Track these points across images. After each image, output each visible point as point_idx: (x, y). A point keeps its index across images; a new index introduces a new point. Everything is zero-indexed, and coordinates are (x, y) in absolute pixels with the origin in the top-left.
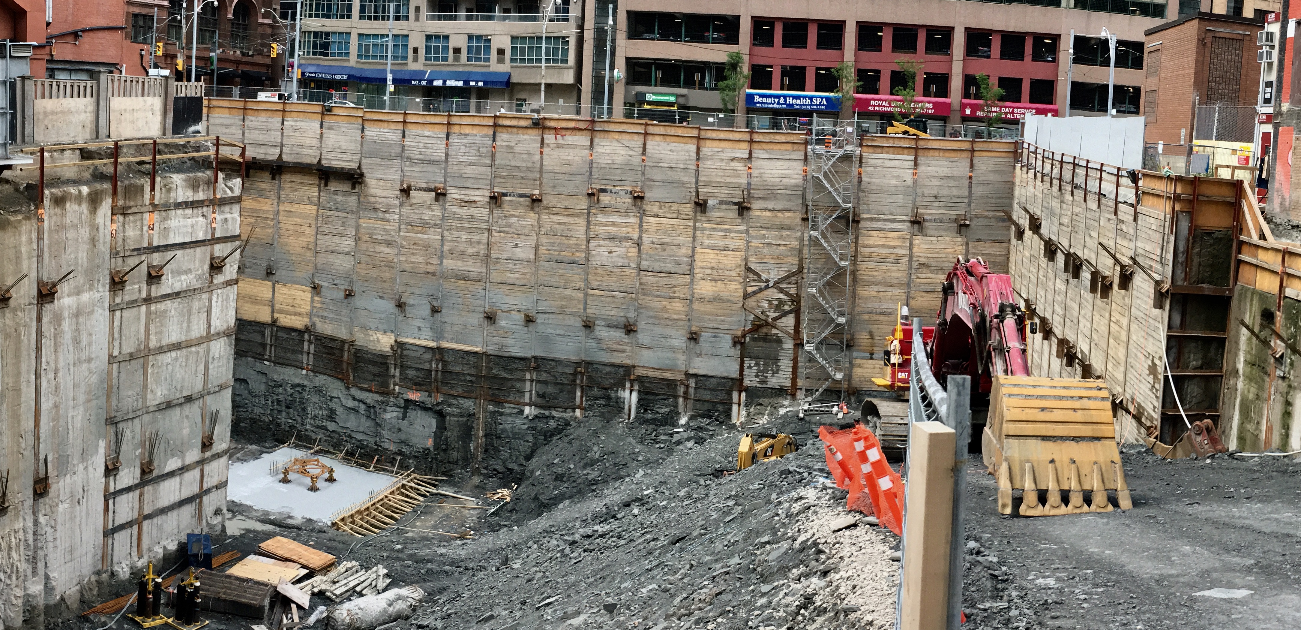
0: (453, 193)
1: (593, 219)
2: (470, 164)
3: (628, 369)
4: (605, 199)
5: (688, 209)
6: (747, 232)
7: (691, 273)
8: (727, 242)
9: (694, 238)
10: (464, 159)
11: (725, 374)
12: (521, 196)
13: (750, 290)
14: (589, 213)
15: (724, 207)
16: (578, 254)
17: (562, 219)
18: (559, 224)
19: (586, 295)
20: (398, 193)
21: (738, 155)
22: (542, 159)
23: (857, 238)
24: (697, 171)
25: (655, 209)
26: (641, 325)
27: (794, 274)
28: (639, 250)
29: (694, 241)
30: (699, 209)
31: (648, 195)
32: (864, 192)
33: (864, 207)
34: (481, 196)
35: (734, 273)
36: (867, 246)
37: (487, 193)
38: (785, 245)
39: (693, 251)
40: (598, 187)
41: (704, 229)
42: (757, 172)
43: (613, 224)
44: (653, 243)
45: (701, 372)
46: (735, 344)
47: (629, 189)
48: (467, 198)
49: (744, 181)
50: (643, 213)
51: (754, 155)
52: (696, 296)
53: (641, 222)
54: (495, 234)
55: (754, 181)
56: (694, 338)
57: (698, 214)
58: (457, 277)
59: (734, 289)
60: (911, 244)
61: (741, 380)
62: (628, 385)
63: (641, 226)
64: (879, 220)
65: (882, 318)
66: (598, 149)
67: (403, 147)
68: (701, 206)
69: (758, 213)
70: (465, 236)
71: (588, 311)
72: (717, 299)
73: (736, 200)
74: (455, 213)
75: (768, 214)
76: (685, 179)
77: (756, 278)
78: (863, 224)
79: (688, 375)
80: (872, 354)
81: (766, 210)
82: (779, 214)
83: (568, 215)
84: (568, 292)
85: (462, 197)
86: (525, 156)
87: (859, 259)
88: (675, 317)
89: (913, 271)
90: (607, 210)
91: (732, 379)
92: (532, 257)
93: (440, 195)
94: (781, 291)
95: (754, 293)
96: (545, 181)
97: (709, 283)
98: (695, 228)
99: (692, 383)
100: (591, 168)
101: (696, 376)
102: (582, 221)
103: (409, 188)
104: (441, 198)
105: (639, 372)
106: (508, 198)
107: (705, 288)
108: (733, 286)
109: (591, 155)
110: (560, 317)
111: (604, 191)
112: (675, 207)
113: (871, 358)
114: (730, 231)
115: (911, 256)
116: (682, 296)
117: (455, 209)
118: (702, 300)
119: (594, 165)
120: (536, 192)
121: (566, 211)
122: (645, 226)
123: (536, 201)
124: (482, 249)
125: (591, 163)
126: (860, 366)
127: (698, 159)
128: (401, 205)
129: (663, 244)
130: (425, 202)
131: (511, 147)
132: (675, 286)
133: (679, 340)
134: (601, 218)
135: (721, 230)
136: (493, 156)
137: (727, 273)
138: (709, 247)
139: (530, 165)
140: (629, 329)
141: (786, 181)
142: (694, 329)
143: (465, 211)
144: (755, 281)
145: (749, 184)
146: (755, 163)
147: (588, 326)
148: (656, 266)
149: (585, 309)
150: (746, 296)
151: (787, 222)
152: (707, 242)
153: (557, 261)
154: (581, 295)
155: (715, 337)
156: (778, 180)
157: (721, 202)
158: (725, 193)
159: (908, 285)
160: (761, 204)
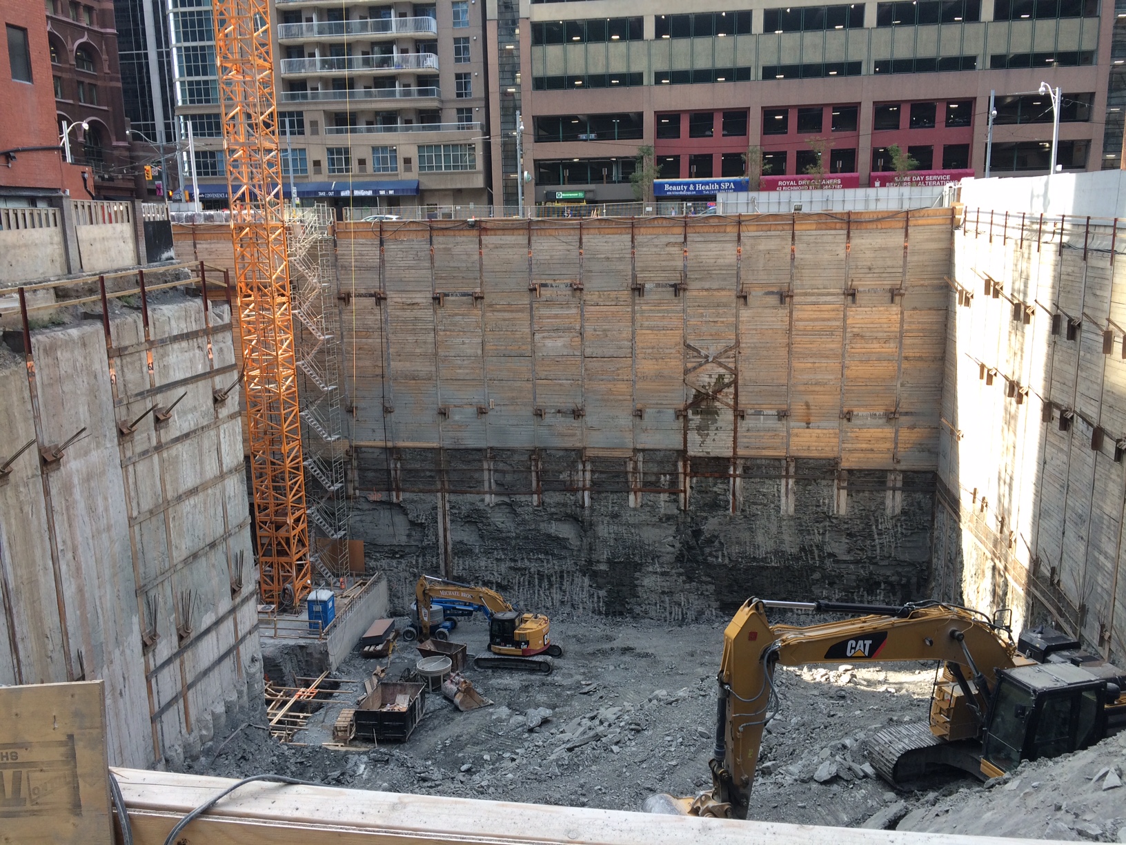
0: (394, 298)
1: (536, 313)
2: (410, 268)
3: (580, 452)
4: (546, 293)
5: (625, 295)
6: (684, 311)
7: (633, 355)
8: (665, 323)
9: (633, 321)
10: (402, 263)
11: (671, 447)
12: (464, 295)
13: (690, 365)
14: (531, 308)
15: (660, 289)
16: (524, 347)
17: (507, 315)
18: (505, 320)
19: (534, 385)
20: (337, 301)
21: (672, 240)
22: (481, 258)
23: (791, 313)
24: (633, 258)
25: (595, 298)
26: (588, 410)
27: (731, 348)
28: (582, 339)
29: (633, 324)
30: (637, 293)
31: (587, 286)
32: (797, 268)
33: (797, 283)
34: (423, 298)
35: (673, 351)
36: (801, 320)
37: (430, 295)
38: (723, 322)
39: (633, 333)
40: (539, 282)
41: (643, 312)
42: (692, 254)
43: (556, 316)
44: (595, 330)
45: (647, 446)
46: (677, 417)
47: (569, 282)
48: (409, 301)
49: (679, 264)
50: (582, 305)
51: (688, 239)
52: (639, 375)
53: (582, 311)
54: (442, 333)
55: (689, 263)
56: (639, 414)
57: (637, 298)
58: (406, 377)
59: (674, 365)
60: (845, 315)
61: (685, 451)
62: (580, 467)
63: (582, 316)
64: (813, 294)
65: (817, 388)
66: (534, 246)
67: (336, 256)
68: (638, 290)
69: (695, 293)
70: (411, 338)
71: (538, 400)
72: (659, 376)
73: (673, 283)
74: (398, 317)
75: (705, 293)
76: (621, 267)
77: (695, 354)
78: (796, 299)
79: (636, 450)
80: (808, 423)
81: (703, 289)
82: (715, 293)
83: (512, 311)
84: (518, 384)
85: (404, 300)
86: (464, 257)
87: (794, 333)
88: (620, 398)
89: (847, 342)
90: (549, 303)
91: (678, 451)
92: (480, 352)
93: (380, 299)
94: (720, 365)
95: (695, 368)
96: (484, 280)
97: (650, 362)
98: (634, 312)
99: (640, 457)
100: (530, 265)
101: (643, 450)
102: (526, 315)
103: (349, 295)
104: (382, 302)
105: (589, 453)
106: (450, 298)
107: (647, 367)
108: (673, 363)
109: (530, 253)
110: (511, 408)
111: (544, 285)
112: (613, 295)
113: (808, 428)
114: (668, 311)
115: (844, 328)
116: (625, 378)
117: (399, 313)
118: (644, 378)
119: (534, 262)
120: (478, 290)
121: (509, 308)
122: (587, 315)
123: (479, 298)
124: (430, 350)
125: (530, 260)
126: (797, 435)
127: (633, 247)
128: (340, 313)
129: (604, 330)
130: (365, 308)
131: (449, 249)
132: (618, 369)
133: (625, 420)
134: (544, 312)
135: (659, 311)
136: (432, 259)
137: (668, 351)
138: (649, 328)
139: (469, 265)
140: (577, 414)
141: (721, 261)
142: (639, 406)
143: (408, 314)
144: (694, 357)
145: (685, 266)
146: (689, 247)
147: (539, 414)
148: (599, 352)
149: (535, 399)
150: (686, 372)
151: (724, 300)
152: (646, 324)
153: (504, 356)
154: (529, 385)
155: (659, 412)
156: (713, 261)
157: (658, 285)
158: (661, 277)
159: (843, 355)
160: (698, 285)
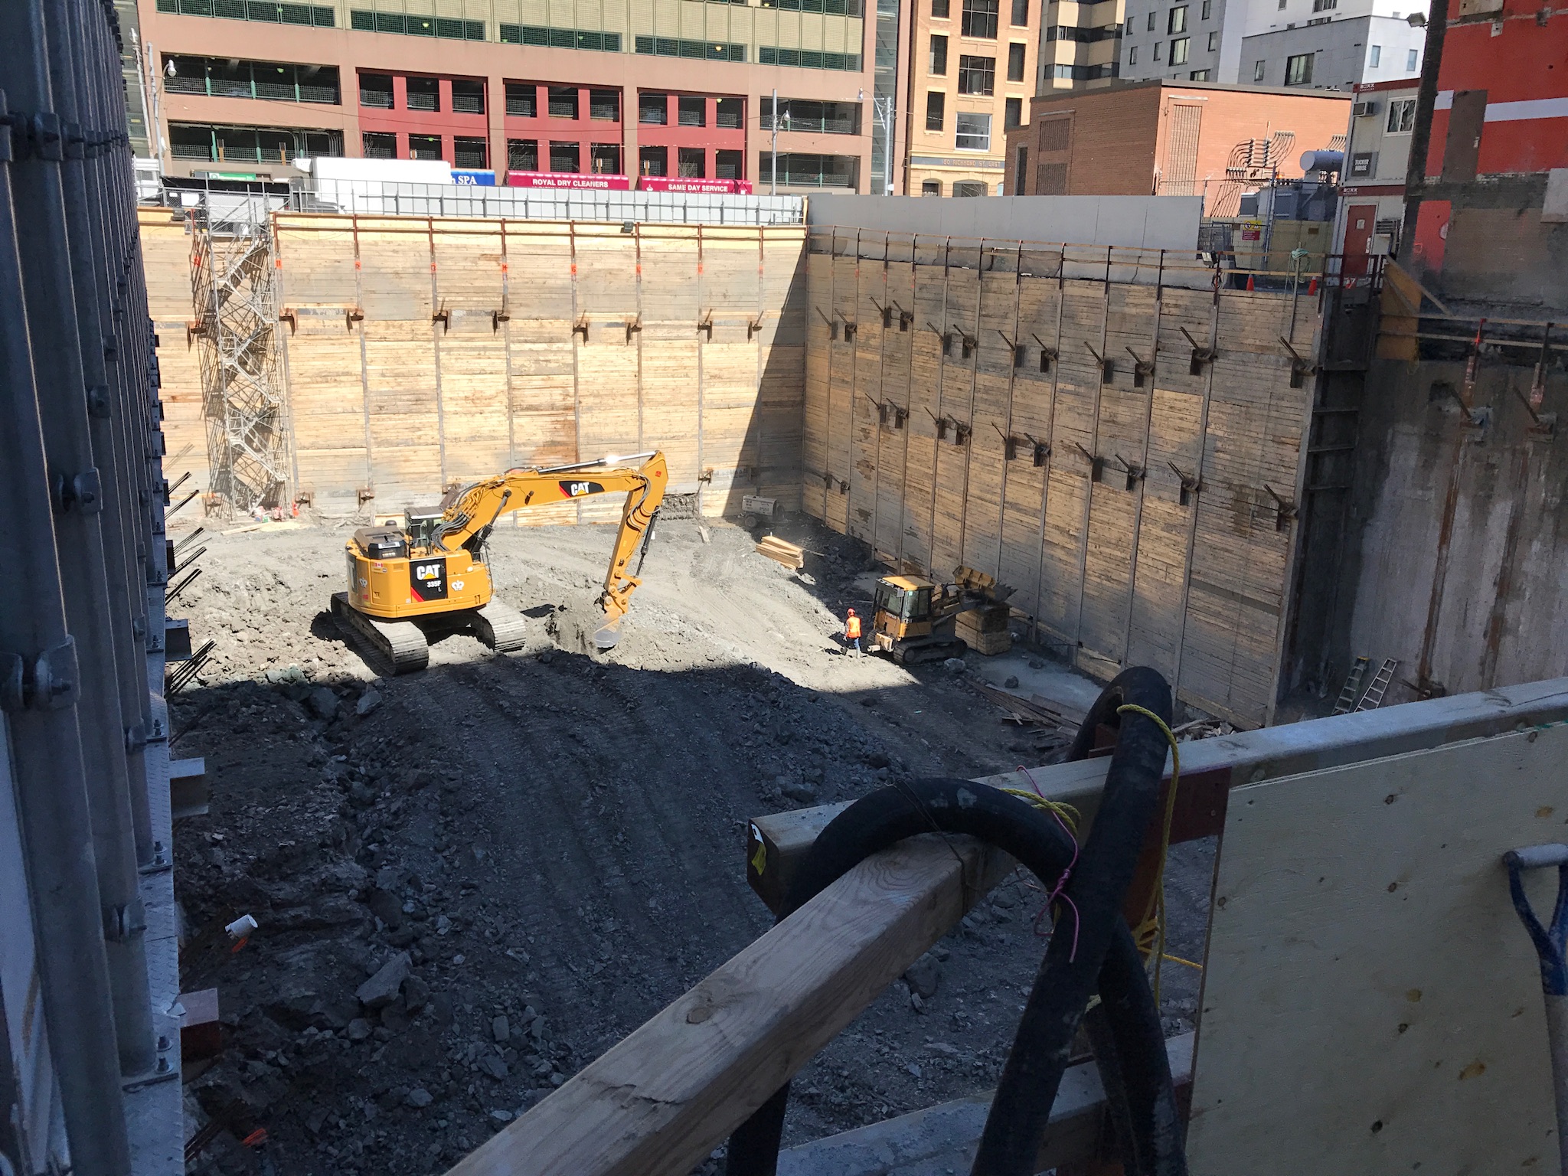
4: (308, 323)
5: (426, 325)
6: (507, 348)
7: (439, 408)
8: (484, 363)
9: (438, 362)
15: (473, 318)
21: (489, 251)
23: (640, 350)
24: (434, 274)
25: (380, 330)
28: (365, 388)
29: (438, 366)
30: (441, 323)
31: (368, 312)
33: (646, 312)
38: (557, 361)
39: (439, 379)
40: (295, 306)
41: (450, 349)
42: (514, 271)
43: (324, 356)
44: (384, 375)
47: (341, 306)
49: (497, 283)
50: (364, 337)
51: (508, 250)
52: (448, 437)
53: (363, 349)
55: (510, 283)
57: (442, 330)
59: (496, 422)
60: (700, 353)
63: (363, 356)
64: (664, 327)
68: (443, 319)
69: (520, 323)
71: (300, 479)
72: (477, 437)
73: (490, 309)
75: (533, 323)
76: (418, 287)
78: (645, 333)
81: (529, 318)
82: (546, 323)
88: (424, 469)
89: (704, 385)
90: (309, 337)
97: (464, 418)
98: (438, 349)
107: (459, 425)
108: (495, 418)
111: (304, 311)
112: (407, 325)
114: (485, 349)
115: (700, 367)
116: (430, 440)
118: (457, 440)
122: (369, 355)
129: (396, 376)
133: (432, 499)
134: (306, 350)
135: (473, 349)
138: (458, 372)
140: (362, 495)
141: (551, 282)
145: (505, 287)
146: (510, 261)
147: (304, 499)
151: (557, 333)
152: (456, 365)
156: (541, 280)
157: (470, 313)
158: (474, 301)
160: (524, 312)
